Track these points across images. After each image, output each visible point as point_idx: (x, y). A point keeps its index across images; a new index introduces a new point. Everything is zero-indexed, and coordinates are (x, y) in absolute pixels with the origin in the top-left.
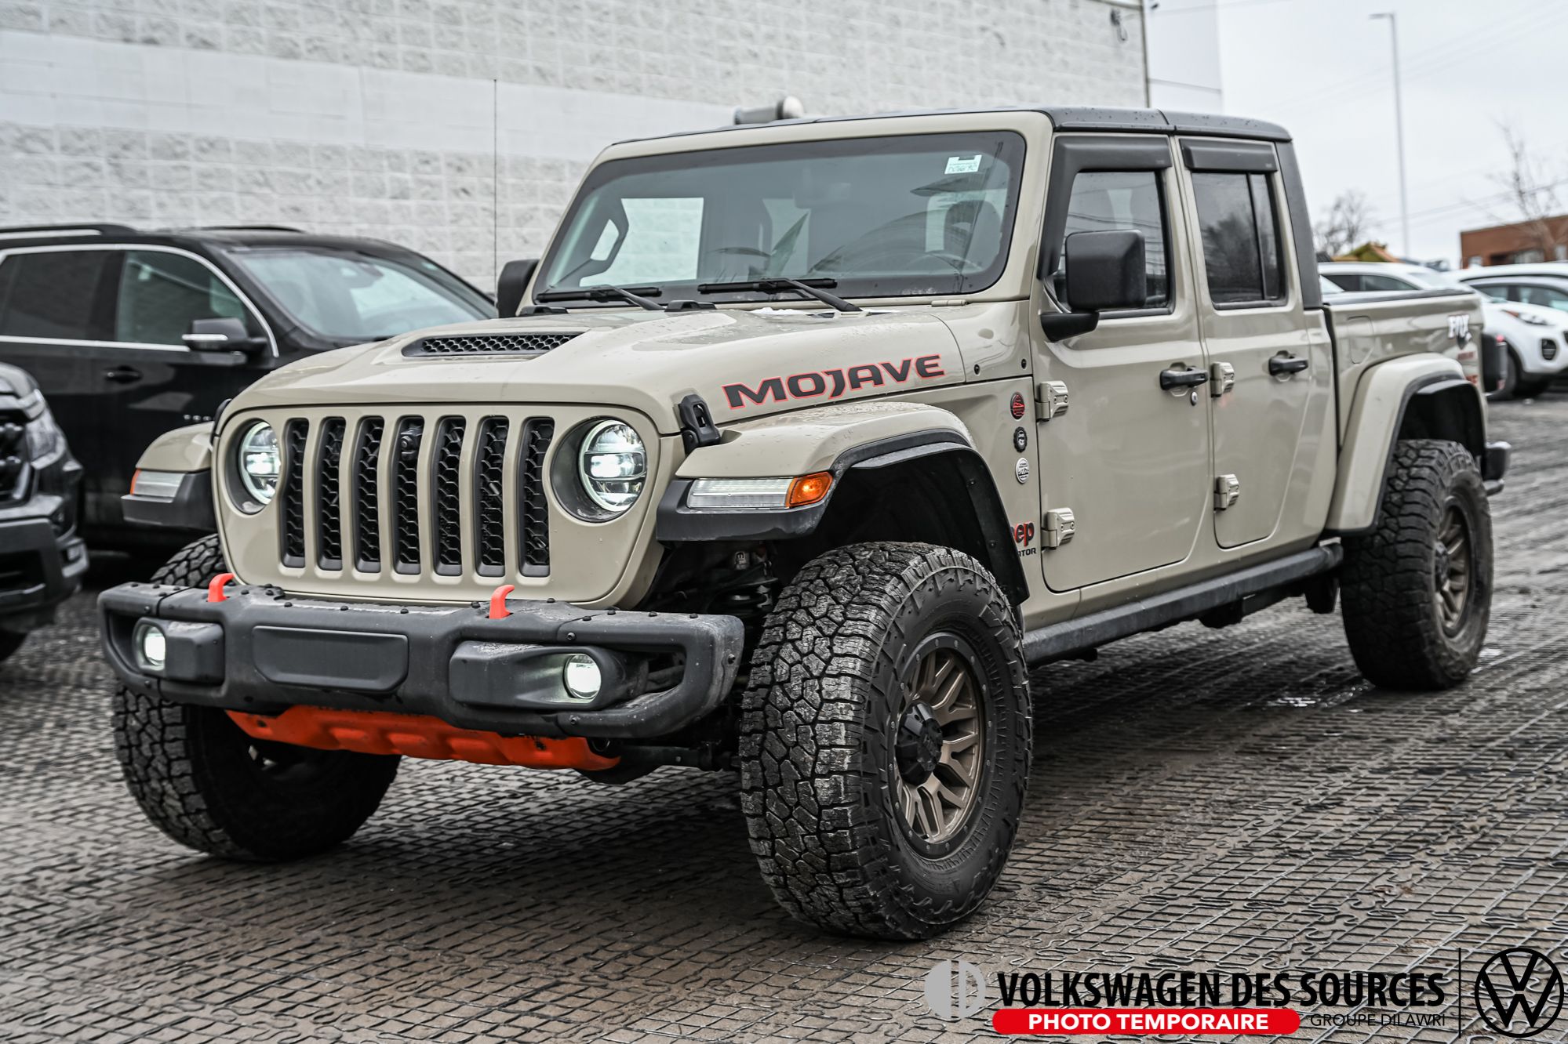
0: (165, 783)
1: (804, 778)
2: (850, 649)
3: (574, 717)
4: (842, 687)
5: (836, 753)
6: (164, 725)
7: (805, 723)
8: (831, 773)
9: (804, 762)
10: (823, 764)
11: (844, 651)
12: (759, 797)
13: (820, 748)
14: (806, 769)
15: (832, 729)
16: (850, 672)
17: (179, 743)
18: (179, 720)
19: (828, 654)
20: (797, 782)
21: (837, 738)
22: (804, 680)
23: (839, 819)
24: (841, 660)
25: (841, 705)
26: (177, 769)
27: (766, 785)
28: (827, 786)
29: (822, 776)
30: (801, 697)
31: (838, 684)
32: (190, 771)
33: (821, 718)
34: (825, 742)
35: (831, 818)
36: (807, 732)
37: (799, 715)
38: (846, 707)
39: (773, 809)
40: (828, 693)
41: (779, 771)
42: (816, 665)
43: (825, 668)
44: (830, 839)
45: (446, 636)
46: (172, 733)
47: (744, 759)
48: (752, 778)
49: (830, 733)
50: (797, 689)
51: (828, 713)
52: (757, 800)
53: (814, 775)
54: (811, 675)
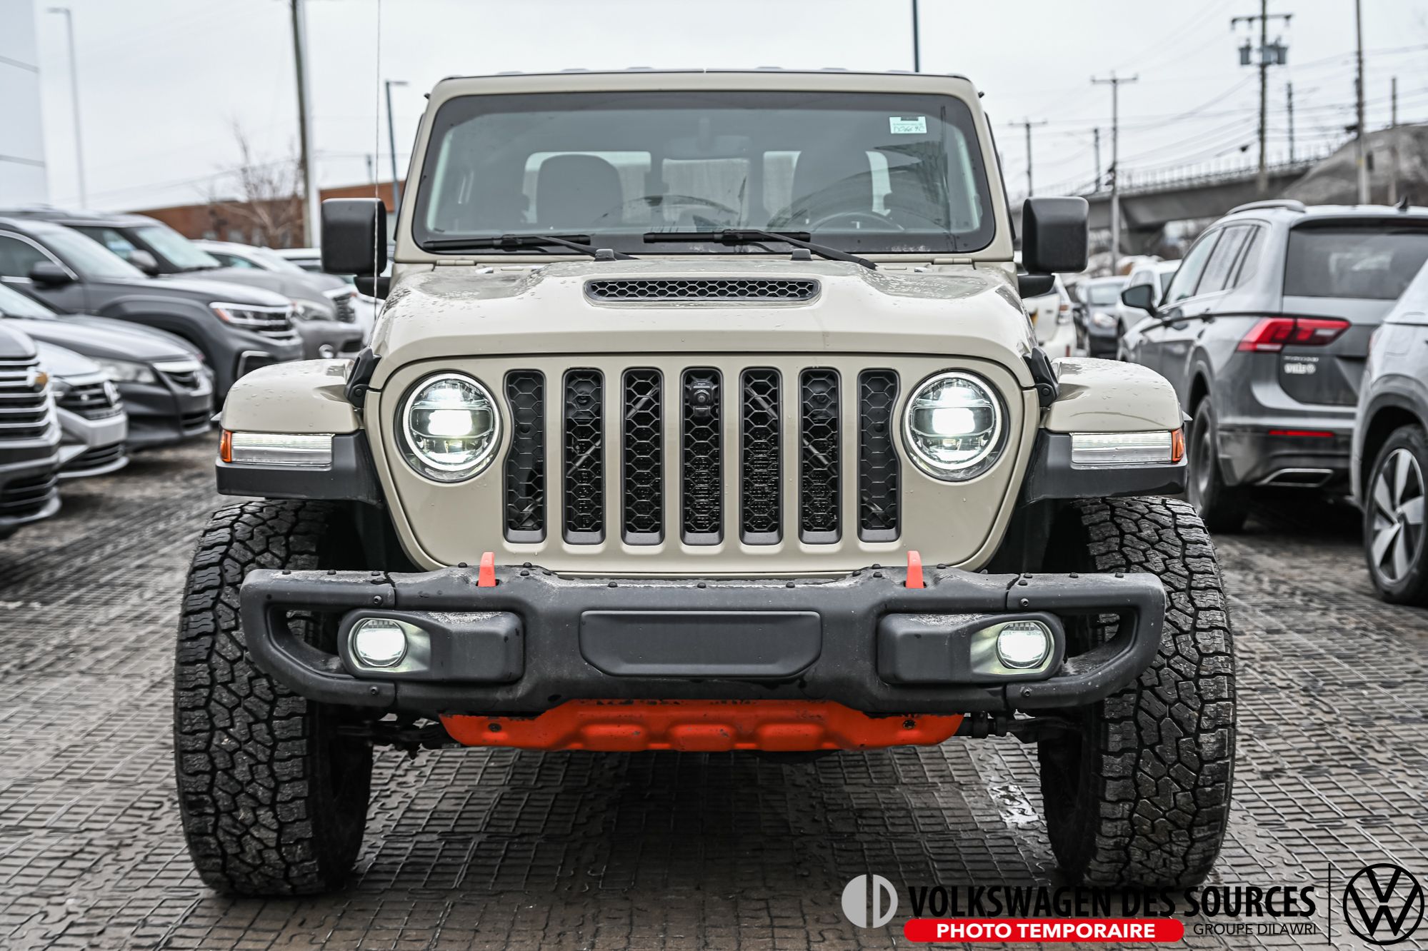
0: (261, 812)
1: (1187, 734)
2: (1212, 602)
3: (1024, 689)
4: (1218, 640)
5: (1222, 707)
6: (276, 741)
7: (1185, 678)
8: (1217, 727)
9: (1189, 719)
10: (1210, 718)
11: (1207, 605)
12: (1131, 758)
13: (1204, 702)
14: (1191, 726)
15: (1217, 683)
16: (1220, 624)
17: (298, 761)
18: (299, 734)
19: (1191, 610)
20: (1178, 739)
21: (1222, 691)
22: (1174, 636)
23: (1220, 773)
24: (1208, 613)
25: (1222, 658)
26: (287, 792)
27: (1142, 744)
28: (1213, 740)
29: (1206, 731)
30: (1177, 653)
31: (1213, 638)
32: (306, 794)
33: (1204, 673)
34: (1211, 696)
35: (1212, 773)
36: (1190, 688)
37: (1178, 672)
38: (1226, 659)
39: (1147, 770)
40: (1206, 647)
41: (1159, 730)
42: (1185, 622)
43: (1195, 623)
44: (1208, 794)
45: (871, 610)
46: (286, 749)
47: (1113, 720)
48: (1124, 739)
49: (1215, 687)
50: (1170, 645)
51: (1210, 667)
52: (1128, 761)
53: (1200, 730)
54: (1180, 629)
